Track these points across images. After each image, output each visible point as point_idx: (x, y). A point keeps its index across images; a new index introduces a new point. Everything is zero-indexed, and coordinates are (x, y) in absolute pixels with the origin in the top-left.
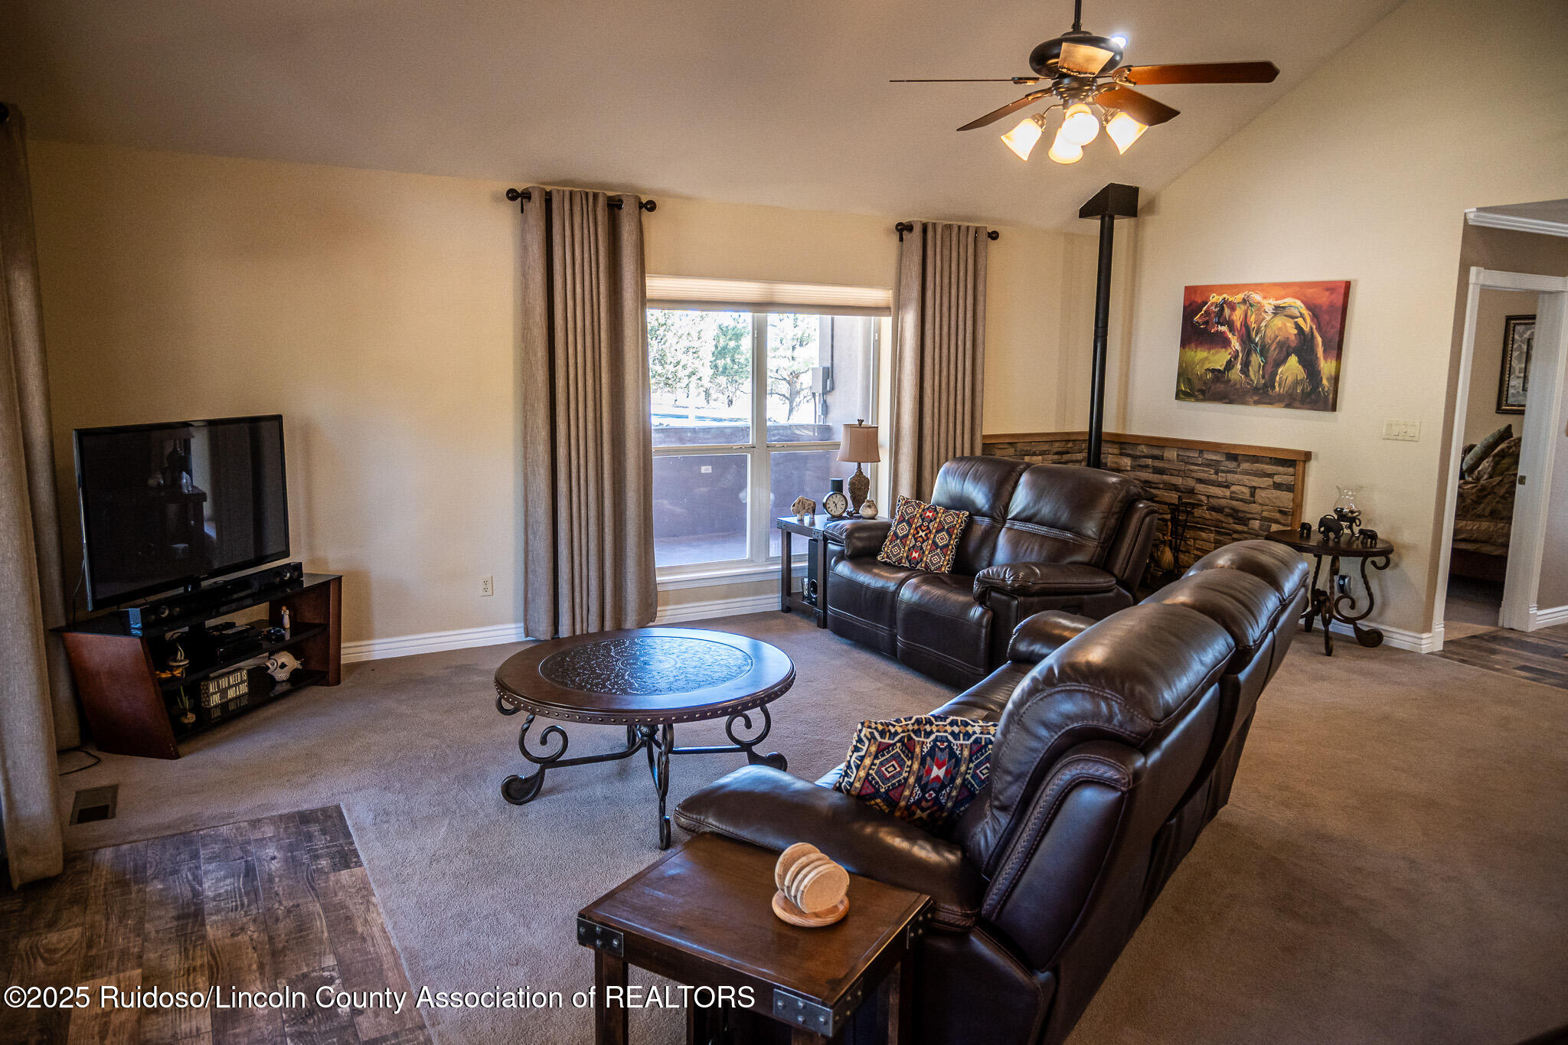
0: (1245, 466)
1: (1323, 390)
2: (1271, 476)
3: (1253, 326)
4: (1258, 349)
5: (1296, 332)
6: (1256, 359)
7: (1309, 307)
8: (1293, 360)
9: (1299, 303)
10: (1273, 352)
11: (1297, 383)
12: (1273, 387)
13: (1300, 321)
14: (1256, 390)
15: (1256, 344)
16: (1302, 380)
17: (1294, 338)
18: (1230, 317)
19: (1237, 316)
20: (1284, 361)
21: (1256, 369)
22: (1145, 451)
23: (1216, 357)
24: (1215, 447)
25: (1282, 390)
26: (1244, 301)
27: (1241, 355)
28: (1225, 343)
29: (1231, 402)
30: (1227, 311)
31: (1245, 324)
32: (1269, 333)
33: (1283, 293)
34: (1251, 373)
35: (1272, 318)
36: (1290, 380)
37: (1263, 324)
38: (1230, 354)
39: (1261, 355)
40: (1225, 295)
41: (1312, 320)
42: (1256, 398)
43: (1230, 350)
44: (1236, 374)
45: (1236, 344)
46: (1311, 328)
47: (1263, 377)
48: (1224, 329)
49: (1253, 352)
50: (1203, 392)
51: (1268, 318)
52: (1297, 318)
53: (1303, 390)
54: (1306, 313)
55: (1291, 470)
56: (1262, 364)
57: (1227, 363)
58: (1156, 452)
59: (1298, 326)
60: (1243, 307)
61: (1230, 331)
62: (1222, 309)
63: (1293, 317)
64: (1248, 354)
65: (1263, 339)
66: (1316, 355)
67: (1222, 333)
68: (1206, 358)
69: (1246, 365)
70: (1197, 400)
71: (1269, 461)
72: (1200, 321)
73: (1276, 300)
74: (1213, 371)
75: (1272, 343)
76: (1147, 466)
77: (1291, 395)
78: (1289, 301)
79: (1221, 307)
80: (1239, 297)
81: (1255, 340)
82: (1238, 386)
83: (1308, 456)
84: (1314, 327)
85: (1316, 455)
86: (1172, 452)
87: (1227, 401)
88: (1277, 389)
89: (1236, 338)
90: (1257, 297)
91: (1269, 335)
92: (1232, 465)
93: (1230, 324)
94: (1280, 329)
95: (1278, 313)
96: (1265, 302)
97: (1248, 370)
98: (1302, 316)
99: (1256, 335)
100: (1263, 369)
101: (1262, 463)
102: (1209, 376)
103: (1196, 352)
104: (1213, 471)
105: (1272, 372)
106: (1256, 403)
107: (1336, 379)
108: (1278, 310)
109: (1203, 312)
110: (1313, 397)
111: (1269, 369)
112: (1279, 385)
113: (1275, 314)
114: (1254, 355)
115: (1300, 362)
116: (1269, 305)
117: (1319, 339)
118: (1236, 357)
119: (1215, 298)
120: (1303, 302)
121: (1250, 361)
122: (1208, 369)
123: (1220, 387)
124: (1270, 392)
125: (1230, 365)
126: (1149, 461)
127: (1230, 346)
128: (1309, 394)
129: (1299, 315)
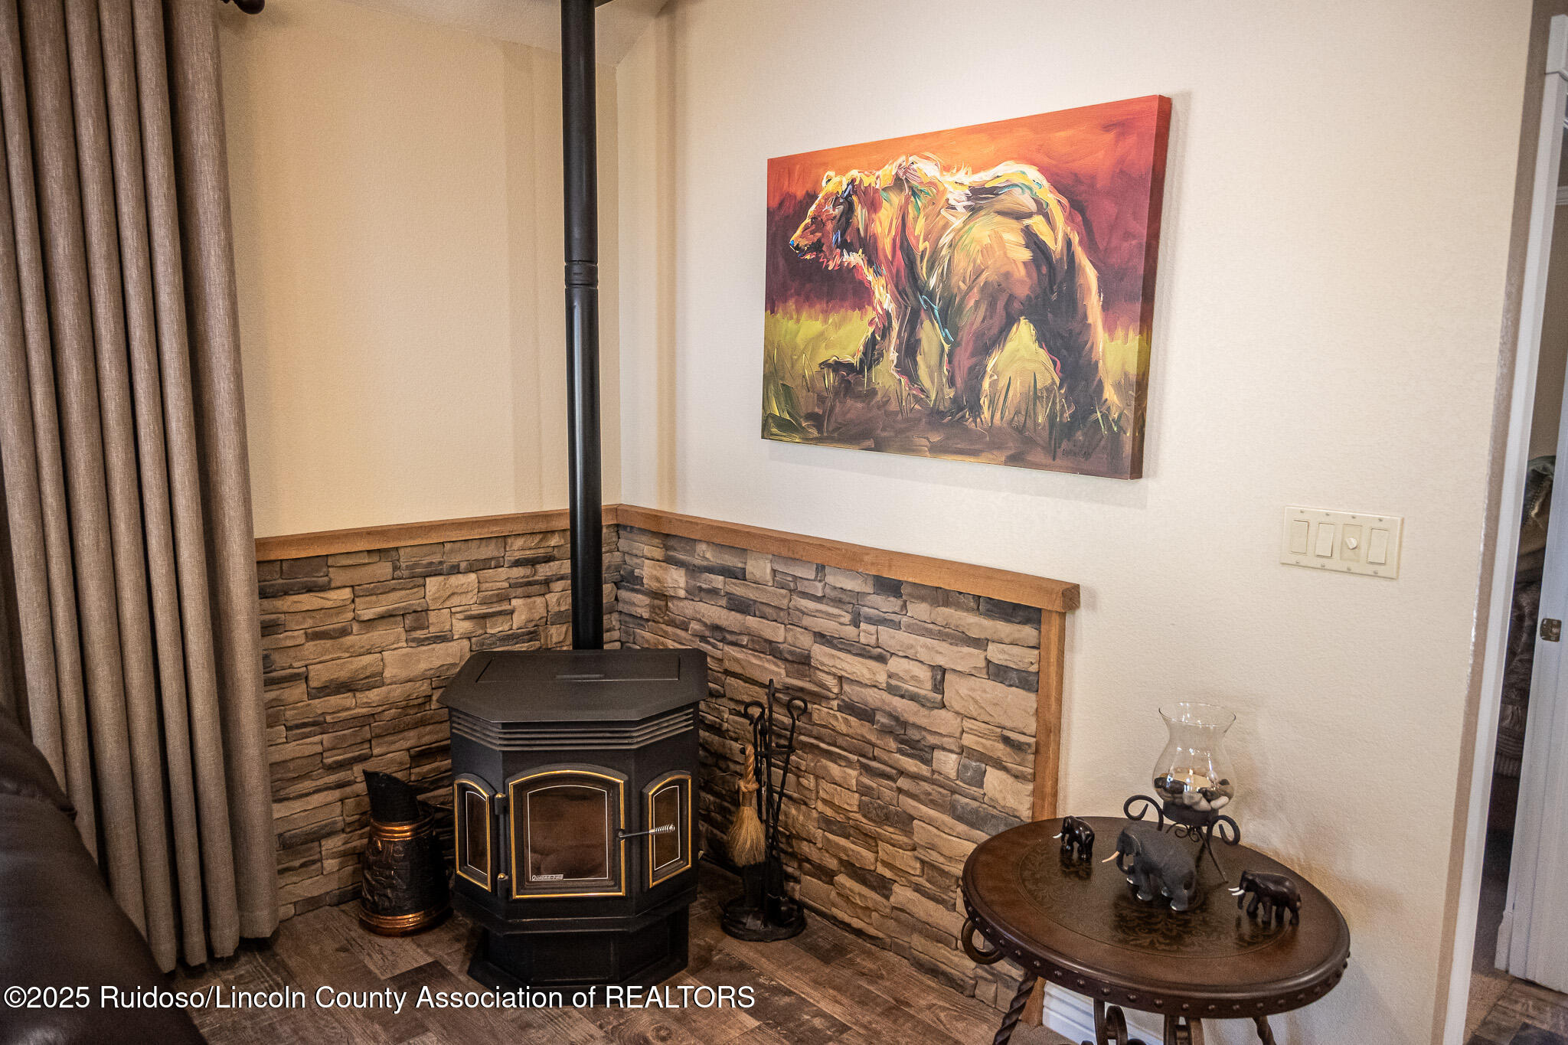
0: (919, 610)
1: (1105, 416)
2: (980, 643)
3: (921, 247)
4: (936, 308)
5: (1026, 255)
6: (931, 335)
7: (1058, 185)
8: (1024, 333)
9: (1033, 174)
10: (973, 317)
11: (1035, 396)
12: (976, 409)
13: (1037, 223)
14: (935, 416)
15: (931, 295)
16: (1049, 390)
17: (1022, 271)
18: (866, 230)
19: (884, 225)
20: (1001, 336)
21: (934, 360)
22: (708, 555)
23: (842, 332)
24: (850, 556)
25: (998, 415)
26: (899, 183)
27: (896, 325)
28: (859, 295)
29: (879, 447)
30: (860, 213)
31: (904, 244)
32: (962, 265)
33: (990, 149)
34: (923, 372)
35: (965, 223)
36: (1017, 388)
37: (946, 240)
38: (871, 323)
39: (944, 325)
40: (854, 173)
41: (1070, 219)
42: (936, 438)
43: (871, 314)
44: (886, 375)
45: (884, 297)
46: (1069, 243)
47: (952, 382)
48: (855, 259)
49: (923, 315)
50: (816, 419)
51: (957, 223)
52: (1030, 215)
53: (1051, 418)
54: (1051, 198)
55: (1028, 632)
56: (947, 347)
57: (866, 346)
58: (731, 561)
59: (1033, 241)
60: (896, 199)
61: (870, 263)
62: (850, 210)
63: (1019, 216)
64: (912, 323)
65: (945, 278)
66: (1085, 317)
67: (852, 270)
68: (821, 336)
69: (910, 349)
70: (807, 440)
71: (972, 604)
72: (803, 243)
73: (975, 172)
74: (837, 366)
75: (970, 288)
76: (714, 592)
77: (1020, 430)
78: (1008, 170)
79: (846, 202)
80: (888, 172)
81: (927, 283)
82: (893, 406)
83: (1070, 596)
84: (1075, 239)
85: (1093, 595)
86: (761, 562)
87: (870, 443)
88: (986, 414)
89: (883, 281)
90: (927, 169)
91: (963, 264)
92: (887, 605)
93: (868, 246)
94: (986, 250)
95: (981, 208)
96: (947, 180)
97: (915, 363)
98: (1042, 210)
99: (931, 269)
100: (950, 362)
101: (958, 606)
102: (830, 379)
103: (798, 321)
104: (847, 618)
105: (971, 369)
106: (937, 450)
107: (1140, 387)
108: (981, 197)
109: (808, 220)
110: (1079, 436)
111: (964, 360)
112: (991, 402)
113: (973, 211)
114: (927, 324)
115: (1042, 339)
116: (956, 185)
117: (1090, 275)
118: (886, 331)
119: (833, 183)
120: (1042, 170)
121: (918, 341)
122: (825, 364)
123: (855, 408)
124: (970, 423)
125: (872, 352)
126: (718, 581)
127: (870, 303)
128: (1069, 430)
129: (1033, 207)
